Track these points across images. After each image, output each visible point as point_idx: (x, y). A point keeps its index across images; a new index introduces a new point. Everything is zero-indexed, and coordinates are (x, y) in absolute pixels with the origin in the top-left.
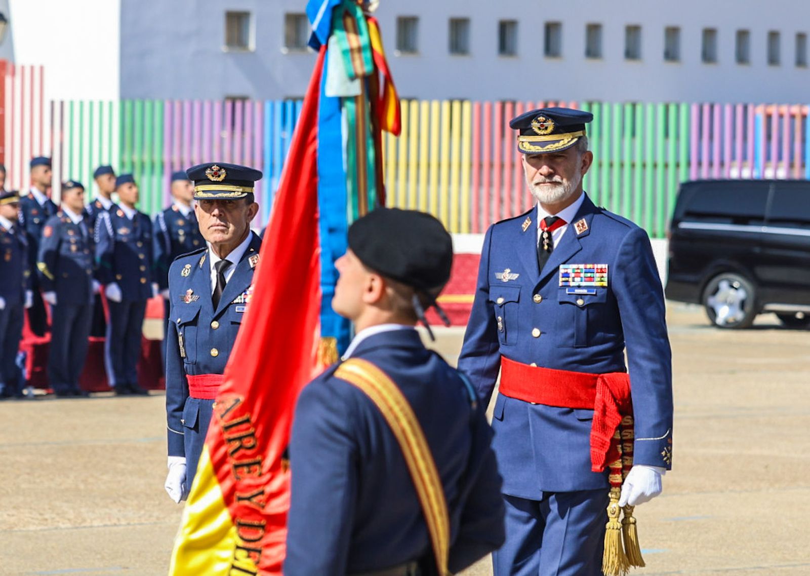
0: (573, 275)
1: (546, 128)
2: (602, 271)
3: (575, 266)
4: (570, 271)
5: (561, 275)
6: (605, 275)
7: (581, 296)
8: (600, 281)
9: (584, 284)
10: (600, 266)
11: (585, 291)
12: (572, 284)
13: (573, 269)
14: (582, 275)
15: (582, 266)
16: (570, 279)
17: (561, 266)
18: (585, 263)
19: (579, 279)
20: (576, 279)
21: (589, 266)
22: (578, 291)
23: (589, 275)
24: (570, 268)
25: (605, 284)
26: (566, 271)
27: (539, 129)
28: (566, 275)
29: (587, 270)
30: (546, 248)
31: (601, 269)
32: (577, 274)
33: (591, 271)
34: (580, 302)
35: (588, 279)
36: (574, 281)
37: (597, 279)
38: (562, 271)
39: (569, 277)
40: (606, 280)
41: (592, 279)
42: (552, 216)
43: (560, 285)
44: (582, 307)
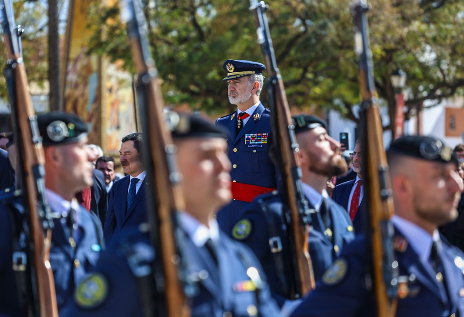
0: (251, 139)
1: (231, 69)
2: (265, 137)
3: (252, 135)
4: (250, 137)
5: (246, 139)
6: (266, 138)
7: (255, 148)
8: (264, 141)
9: (256, 143)
10: (264, 134)
11: (256, 146)
12: (251, 143)
13: (252, 136)
14: (256, 139)
15: (256, 135)
16: (250, 141)
17: (246, 135)
18: (257, 133)
19: (254, 140)
20: (253, 140)
21: (259, 135)
22: (253, 146)
24: (250, 135)
26: (248, 137)
28: (248, 139)
29: (258, 136)
30: (239, 127)
31: (265, 136)
32: (253, 138)
33: (260, 137)
34: (255, 151)
35: (258, 141)
36: (252, 141)
37: (262, 140)
38: (246, 137)
39: (249, 140)
40: (267, 140)
41: (260, 140)
42: (243, 112)
43: (245, 143)
44: (256, 153)
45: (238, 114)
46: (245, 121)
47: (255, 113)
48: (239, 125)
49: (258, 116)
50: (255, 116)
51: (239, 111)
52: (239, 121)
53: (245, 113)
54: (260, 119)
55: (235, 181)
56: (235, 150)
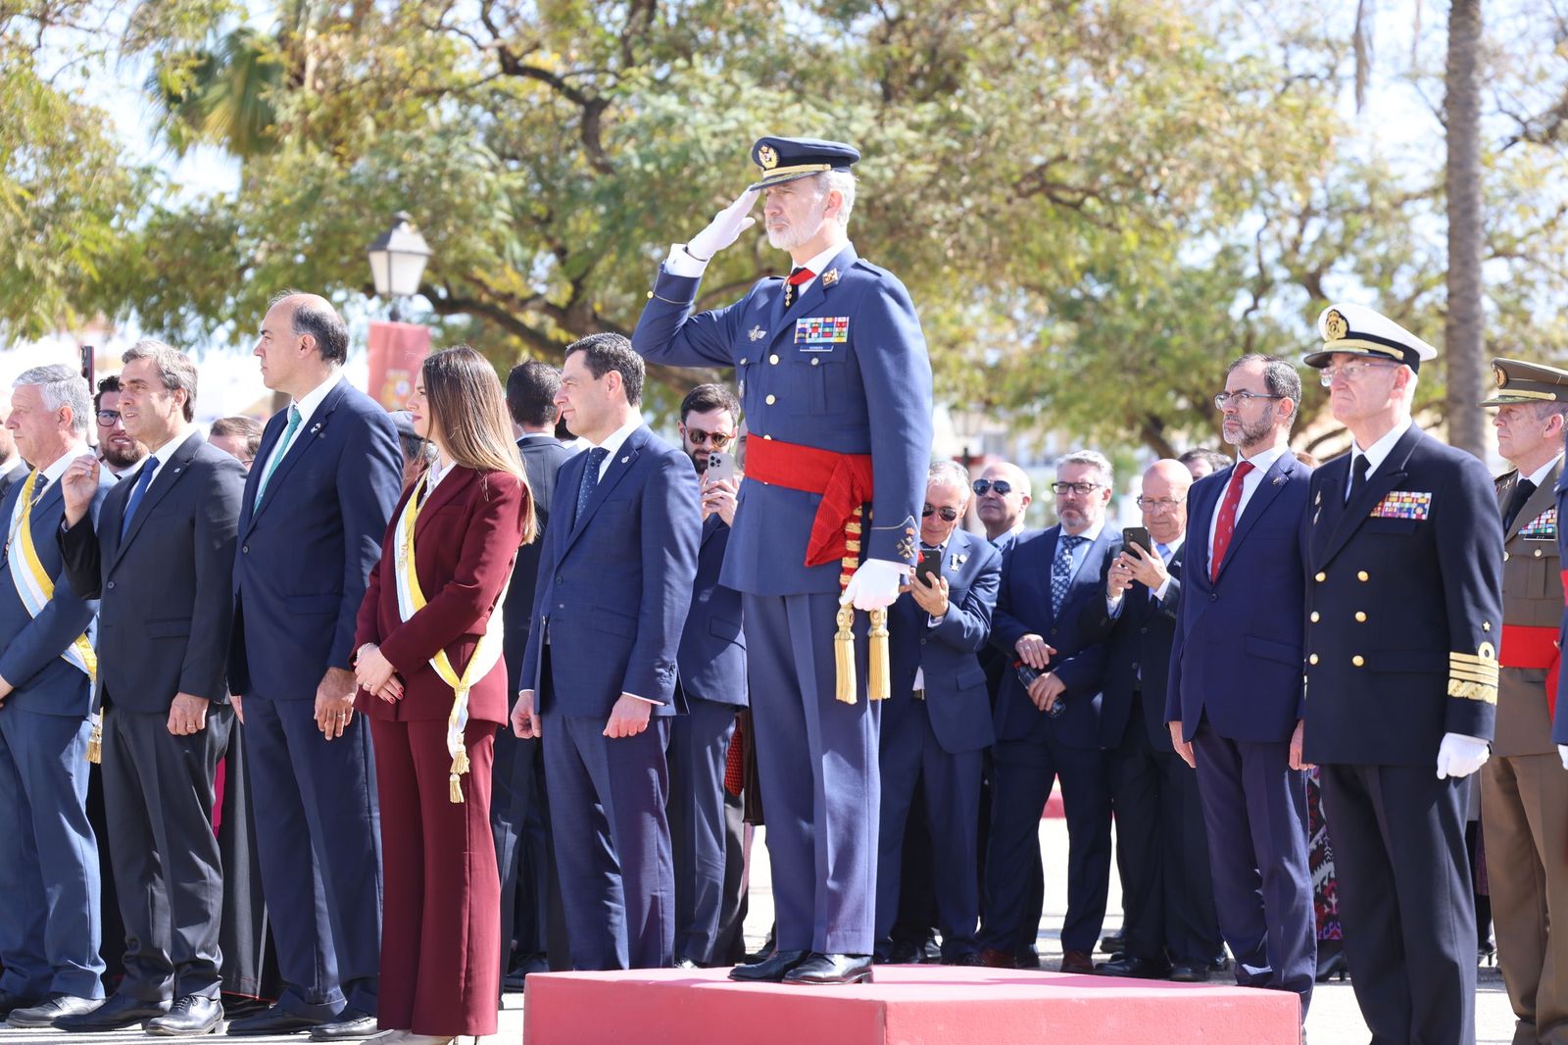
0: (810, 330)
1: (770, 160)
2: (841, 325)
3: (813, 320)
4: (807, 326)
5: (797, 331)
7: (816, 354)
8: (840, 337)
9: (822, 340)
10: (840, 320)
11: (821, 349)
12: (808, 341)
13: (812, 324)
14: (820, 330)
15: (821, 320)
16: (807, 335)
17: (799, 321)
18: (825, 317)
19: (816, 335)
20: (813, 335)
21: (829, 320)
22: (812, 349)
23: (827, 330)
24: (806, 323)
25: (844, 340)
26: (803, 326)
27: (765, 161)
28: (803, 330)
29: (826, 325)
30: (788, 303)
31: (841, 323)
32: (815, 329)
33: (830, 325)
34: (815, 361)
35: (825, 335)
36: (810, 337)
37: (835, 334)
38: (799, 326)
39: (805, 333)
40: (846, 334)
41: (830, 335)
43: (796, 341)
44: (817, 366)
46: (803, 289)
47: (826, 269)
48: (788, 297)
49: (833, 275)
50: (825, 276)
51: (794, 266)
52: (789, 289)
53: (806, 268)
54: (836, 283)
55: (767, 437)
56: (774, 359)
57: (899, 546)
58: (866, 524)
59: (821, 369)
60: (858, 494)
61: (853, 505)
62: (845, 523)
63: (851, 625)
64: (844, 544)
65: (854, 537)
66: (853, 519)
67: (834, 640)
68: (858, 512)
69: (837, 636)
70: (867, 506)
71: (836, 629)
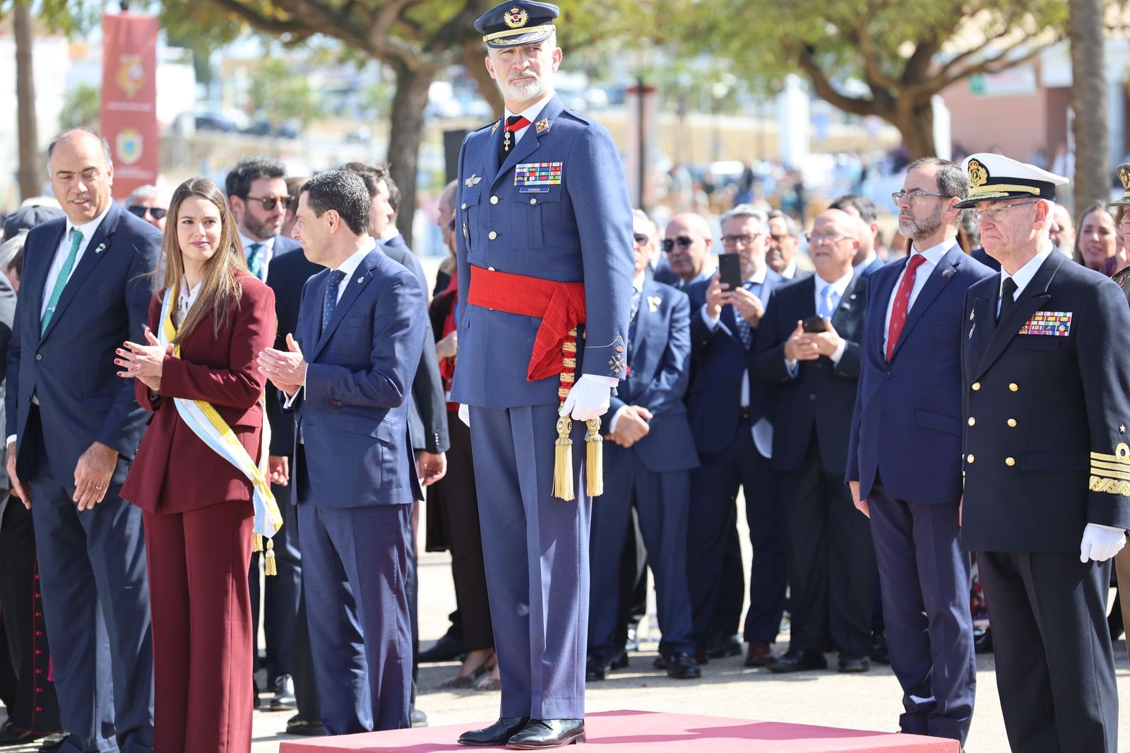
0: (528, 174)
1: (520, 20)
2: (556, 169)
3: (530, 165)
4: (525, 170)
5: (516, 175)
7: (534, 195)
8: (555, 180)
9: (538, 183)
10: (555, 164)
11: (538, 191)
12: (527, 183)
13: (530, 168)
14: (537, 174)
15: (537, 165)
16: (526, 179)
17: (518, 166)
18: (541, 162)
19: (533, 178)
20: (531, 178)
21: (544, 165)
22: (530, 190)
23: (543, 174)
24: (524, 168)
25: (559, 182)
26: (521, 171)
27: (513, 21)
28: (522, 175)
29: (542, 169)
30: (507, 149)
31: (555, 167)
32: (532, 173)
33: (546, 170)
34: (533, 201)
35: (541, 178)
36: (528, 180)
37: (551, 178)
38: (518, 171)
39: (524, 177)
40: (560, 178)
41: (546, 178)
42: (516, 115)
43: (515, 185)
44: (535, 206)
45: (506, 118)
46: (519, 135)
47: (539, 118)
48: (507, 143)
49: (545, 123)
50: (538, 124)
51: (507, 114)
52: (507, 135)
53: (521, 117)
54: (549, 131)
55: (491, 269)
56: (494, 200)
57: (611, 362)
58: (581, 343)
59: (539, 208)
60: (573, 317)
61: (568, 327)
62: (561, 342)
63: (569, 432)
64: (561, 362)
65: (570, 355)
66: (569, 339)
67: (555, 446)
68: (573, 333)
69: (557, 442)
70: (581, 327)
71: (557, 436)
